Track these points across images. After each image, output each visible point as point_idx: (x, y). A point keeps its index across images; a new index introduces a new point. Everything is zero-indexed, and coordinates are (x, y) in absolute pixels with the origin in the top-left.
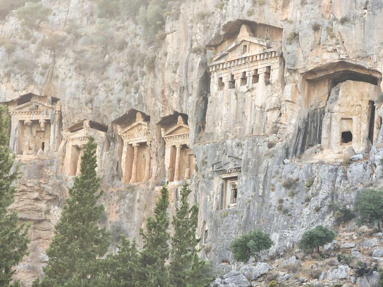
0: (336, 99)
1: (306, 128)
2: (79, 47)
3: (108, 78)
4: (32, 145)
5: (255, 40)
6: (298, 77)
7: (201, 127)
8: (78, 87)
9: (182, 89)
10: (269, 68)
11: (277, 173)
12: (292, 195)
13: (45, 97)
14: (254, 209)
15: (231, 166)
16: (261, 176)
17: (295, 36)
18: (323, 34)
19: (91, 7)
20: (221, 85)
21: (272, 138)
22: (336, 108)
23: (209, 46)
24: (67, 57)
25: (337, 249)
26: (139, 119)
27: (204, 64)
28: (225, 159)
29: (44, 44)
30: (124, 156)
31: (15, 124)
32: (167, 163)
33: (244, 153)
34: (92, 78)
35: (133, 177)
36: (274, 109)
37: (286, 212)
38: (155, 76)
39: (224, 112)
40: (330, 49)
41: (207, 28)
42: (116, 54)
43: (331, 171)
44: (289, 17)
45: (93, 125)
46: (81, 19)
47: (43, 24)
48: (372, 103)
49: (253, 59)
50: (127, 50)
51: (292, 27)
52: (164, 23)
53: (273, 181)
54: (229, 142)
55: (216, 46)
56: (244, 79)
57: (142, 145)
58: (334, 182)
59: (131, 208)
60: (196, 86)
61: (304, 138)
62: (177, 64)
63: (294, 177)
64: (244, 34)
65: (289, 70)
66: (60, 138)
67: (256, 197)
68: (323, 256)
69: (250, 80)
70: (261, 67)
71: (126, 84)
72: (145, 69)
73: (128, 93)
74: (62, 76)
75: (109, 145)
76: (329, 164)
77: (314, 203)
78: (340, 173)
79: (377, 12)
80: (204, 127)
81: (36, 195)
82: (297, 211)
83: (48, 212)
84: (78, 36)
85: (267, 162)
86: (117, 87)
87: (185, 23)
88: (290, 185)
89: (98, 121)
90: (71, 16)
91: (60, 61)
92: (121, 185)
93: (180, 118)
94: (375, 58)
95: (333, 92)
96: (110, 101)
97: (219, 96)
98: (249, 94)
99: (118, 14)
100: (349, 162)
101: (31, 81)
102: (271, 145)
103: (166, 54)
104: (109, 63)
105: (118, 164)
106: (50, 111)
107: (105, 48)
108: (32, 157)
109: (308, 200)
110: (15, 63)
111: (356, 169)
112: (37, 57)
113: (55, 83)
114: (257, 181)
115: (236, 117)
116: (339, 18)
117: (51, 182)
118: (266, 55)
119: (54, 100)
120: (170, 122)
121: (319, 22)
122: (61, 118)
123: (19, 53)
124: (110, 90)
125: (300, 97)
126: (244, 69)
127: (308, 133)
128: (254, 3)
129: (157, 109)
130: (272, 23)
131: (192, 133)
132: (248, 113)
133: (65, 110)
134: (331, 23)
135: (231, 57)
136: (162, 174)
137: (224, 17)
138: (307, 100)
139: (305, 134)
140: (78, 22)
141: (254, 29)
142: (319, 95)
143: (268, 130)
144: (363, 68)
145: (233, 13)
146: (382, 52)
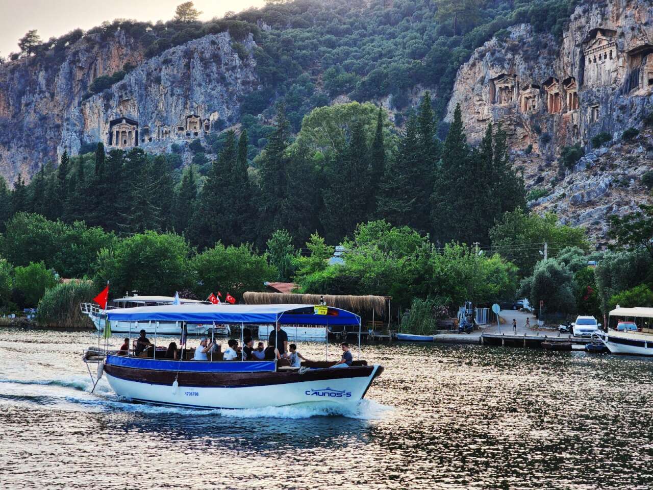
0: (646, 63)
1: (631, 79)
2: (525, 49)
3: (539, 63)
4: (506, 99)
5: (604, 38)
6: (625, 54)
7: (581, 82)
8: (525, 68)
9: (572, 65)
10: (611, 51)
11: (616, 103)
12: (624, 113)
13: (511, 74)
14: (606, 121)
15: (595, 101)
16: (609, 105)
17: (622, 35)
18: (636, 32)
19: (531, 28)
20: (590, 61)
21: (614, 85)
22: (645, 68)
23: (583, 43)
24: (519, 54)
25: (642, 138)
26: (555, 82)
27: (581, 52)
28: (593, 98)
29: (508, 49)
30: (549, 100)
31: (497, 89)
32: (568, 103)
33: (601, 94)
34: (532, 63)
35: (553, 110)
36: (615, 71)
37: (621, 121)
38: (560, 60)
39: (592, 75)
40: (640, 39)
41: (582, 34)
42: (543, 50)
43: (642, 99)
44: (620, 24)
45: (534, 86)
47: (508, 39)
49: (603, 48)
50: (547, 48)
52: (562, 33)
53: (614, 107)
54: (594, 89)
55: (587, 43)
56: (600, 58)
57: (557, 94)
58: (643, 105)
59: (552, 125)
60: (578, 63)
61: (630, 84)
62: (569, 53)
63: (624, 104)
64: (599, 36)
65: (620, 51)
66: (519, 94)
67: (607, 116)
68: (634, 142)
69: (603, 57)
70: (608, 51)
71: (547, 65)
72: (555, 57)
73: (548, 69)
74: (517, 64)
75: (541, 96)
76: (641, 96)
77: (633, 117)
78: (646, 100)
80: (583, 83)
81: (509, 122)
82: (626, 121)
83: (515, 130)
84: (524, 43)
85: (612, 98)
86: (543, 67)
87: (572, 32)
88: (623, 108)
89: (536, 84)
90: (521, 34)
91: (517, 57)
92: (547, 114)
93: (572, 79)
95: (644, 60)
96: (540, 74)
97: (589, 67)
98: (603, 65)
99: (545, 30)
100: (650, 94)
101: (503, 67)
102: (613, 89)
103: (564, 48)
104: (539, 56)
105: (547, 104)
106: (513, 82)
107: (538, 48)
108: (506, 104)
109: (631, 115)
110: (495, 59)
112: (506, 55)
113: (514, 67)
114: (607, 108)
115: (598, 76)
116: (644, 22)
117: (515, 116)
118: (610, 45)
119: (515, 76)
120: (568, 82)
121: (634, 26)
122: (518, 85)
123: (497, 55)
124: (540, 68)
125: (627, 64)
126: (600, 52)
127: (632, 82)
128: (602, 20)
129: (561, 75)
130: (611, 28)
131: (577, 87)
132: (602, 74)
133: (520, 80)
134: (640, 26)
135: (594, 47)
136: (566, 108)
137: (589, 28)
138: (631, 65)
139: (631, 82)
140: (525, 36)
141: (604, 32)
142: (637, 63)
143: (612, 82)
145: (593, 26)
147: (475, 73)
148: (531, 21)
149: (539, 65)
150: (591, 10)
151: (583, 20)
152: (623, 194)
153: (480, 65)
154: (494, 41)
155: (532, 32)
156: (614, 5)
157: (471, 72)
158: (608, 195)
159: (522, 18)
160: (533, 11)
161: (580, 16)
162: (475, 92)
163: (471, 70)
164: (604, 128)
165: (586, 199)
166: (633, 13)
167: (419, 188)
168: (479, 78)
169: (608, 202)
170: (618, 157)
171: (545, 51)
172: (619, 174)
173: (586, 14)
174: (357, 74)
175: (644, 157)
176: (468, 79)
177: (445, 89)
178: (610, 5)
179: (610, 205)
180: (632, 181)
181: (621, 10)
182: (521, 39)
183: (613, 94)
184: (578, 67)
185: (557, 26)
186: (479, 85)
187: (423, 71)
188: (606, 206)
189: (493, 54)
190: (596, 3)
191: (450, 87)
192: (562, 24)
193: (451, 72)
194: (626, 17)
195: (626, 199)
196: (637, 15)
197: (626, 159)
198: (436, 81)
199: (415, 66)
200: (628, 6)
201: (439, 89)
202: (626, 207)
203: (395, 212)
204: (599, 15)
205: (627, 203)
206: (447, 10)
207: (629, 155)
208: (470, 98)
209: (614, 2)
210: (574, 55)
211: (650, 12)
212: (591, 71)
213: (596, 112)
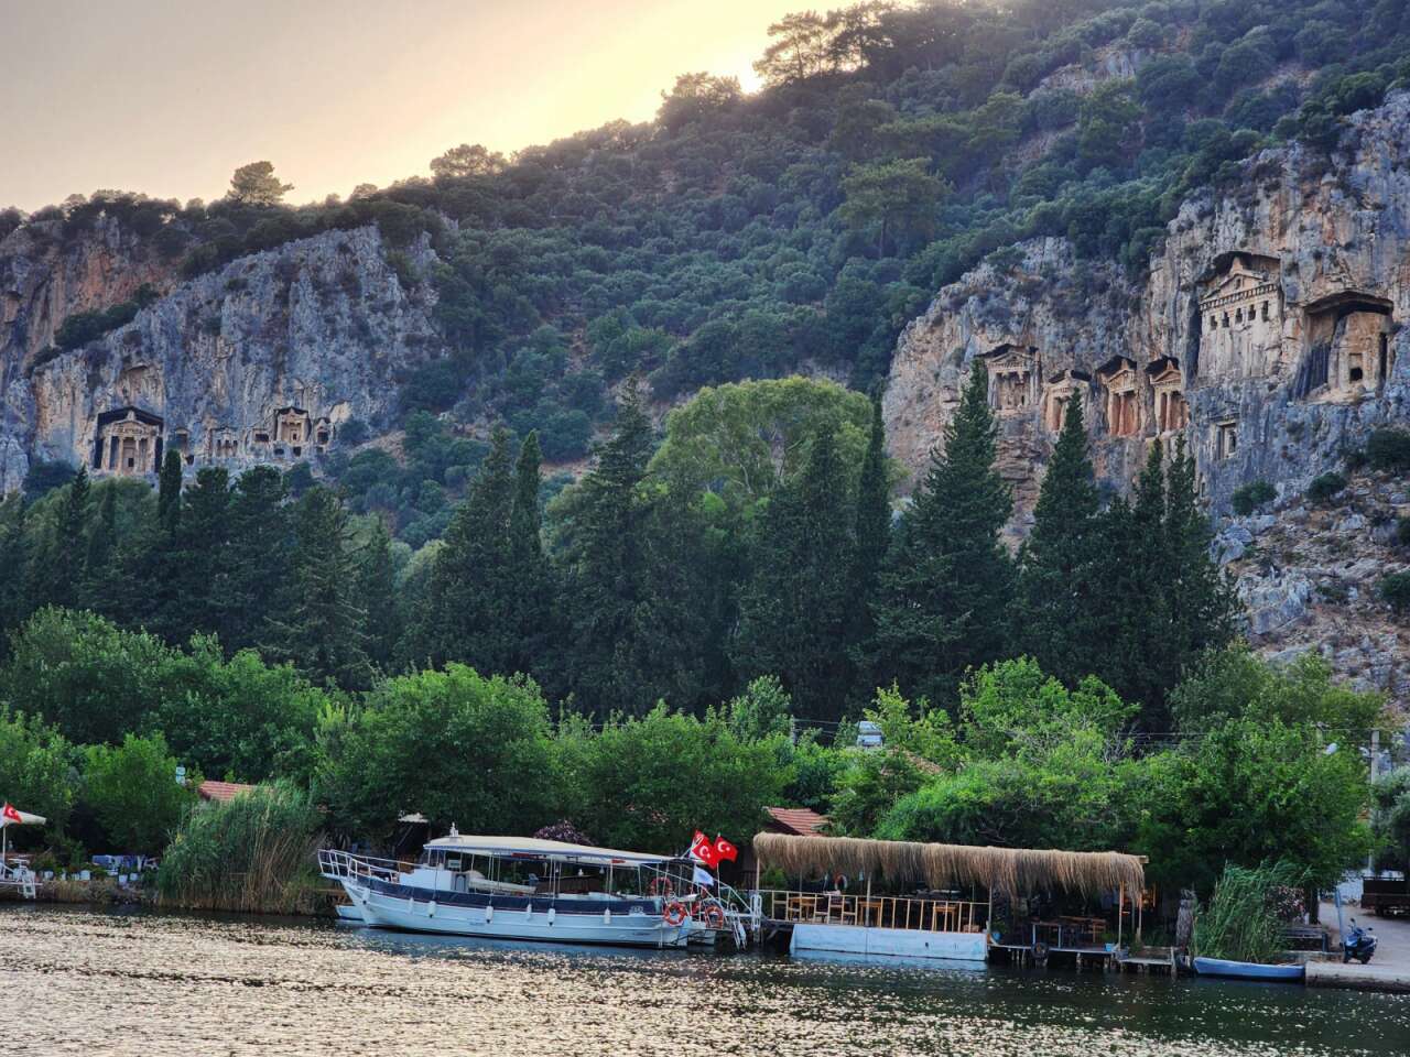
0: (1343, 333)
1: (1310, 367)
2: (1056, 292)
3: (1089, 323)
4: (1011, 400)
5: (1250, 273)
6: (1299, 311)
7: (1193, 370)
8: (1057, 334)
9: (1172, 331)
10: (1266, 303)
11: (1280, 417)
12: (1297, 441)
13: (1023, 347)
14: (1256, 457)
15: (1228, 412)
16: (1263, 421)
17: (1294, 268)
18: (1326, 261)
19: (1068, 248)
20: (1214, 324)
21: (1273, 379)
22: (1344, 343)
23: (1199, 283)
24: (1044, 303)
25: (1350, 496)
26: (1125, 367)
27: (1193, 303)
28: (1221, 404)
29: (1019, 291)
30: (1110, 406)
31: (992, 377)
32: (1158, 413)
33: (1242, 398)
34: (1073, 324)
35: (1121, 429)
36: (1274, 347)
37: (1291, 459)
38: (1141, 319)
39: (1219, 353)
40: (1334, 278)
41: (1196, 263)
42: (1097, 297)
43: (1340, 412)
44: (1287, 245)
45: (1075, 375)
46: (1058, 262)
47: (1017, 270)
48: (1383, 335)
49: (1248, 295)
50: (1109, 292)
52: (1148, 261)
53: (1276, 426)
54: (1225, 386)
55: (1208, 282)
56: (1239, 317)
57: (1129, 394)
58: (1344, 424)
59: (1120, 463)
60: (1186, 326)
61: (1309, 378)
62: (1164, 305)
63: (1298, 420)
64: (1237, 268)
65: (1289, 304)
66: (1041, 390)
67: (1257, 444)
68: (1334, 506)
69: (1245, 317)
70: (1258, 302)
71: (1109, 329)
72: (1129, 311)
73: (1112, 338)
74: (1039, 324)
75: (1094, 396)
76: (1337, 404)
77: (1322, 449)
78: (1351, 415)
79: (1386, 235)
80: (1196, 371)
81: (1018, 452)
82: (1304, 457)
83: (1031, 470)
84: (1055, 280)
85: (1268, 406)
86: (1099, 332)
87: (1170, 258)
88: (1296, 430)
89: (1081, 370)
90: (1047, 258)
91: (1038, 308)
92: (1109, 438)
93: (1170, 363)
94: (1385, 285)
95: (1339, 325)
96: (1092, 348)
97: (1212, 337)
98: (1245, 333)
99: (1098, 253)
100: (1359, 402)
101: (1007, 330)
102: (1272, 387)
103: (1152, 294)
104: (1089, 308)
105: (1104, 415)
106: (1028, 362)
107: (1085, 291)
108: (1012, 412)
109: (1315, 445)
110: (990, 312)
111: (1369, 408)
112: (1013, 304)
113: (1032, 331)
114: (1257, 427)
115: (1232, 358)
116: (1343, 243)
117: (1033, 438)
118: (1264, 289)
119: (1033, 350)
120: (1157, 368)
121: (1320, 249)
122: (1040, 369)
123: (993, 301)
124: (1092, 336)
125: (1302, 333)
126: (1238, 305)
127: (1315, 372)
128: (1247, 232)
129: (1145, 354)
130: (1267, 253)
131: (1184, 379)
132: (1244, 353)
133: (1045, 360)
134: (1334, 250)
135: (1223, 293)
136: (1153, 424)
137: (1214, 250)
138: (1311, 336)
139: (1310, 373)
140: (1055, 264)
141: (1248, 260)
142: (1323, 331)
143: (1268, 371)
144: (1371, 297)
145: (1224, 244)
146: (1394, 278)
147: (942, 341)
148: (1069, 231)
149: (1089, 328)
150: (1221, 210)
151: (1198, 234)
152: (1340, 620)
153: (954, 323)
154: (984, 271)
155: (1069, 255)
156: (1276, 202)
157: (933, 338)
158: (1309, 622)
159: (1049, 225)
160: (1072, 211)
161: (1191, 225)
162: (942, 383)
163: (932, 332)
164: (1249, 472)
165: (1258, 628)
166: (1319, 221)
168: (950, 352)
169: (1311, 637)
170: (1302, 538)
171: (1104, 301)
172: (1321, 576)
173: (1207, 221)
174: (667, 330)
175: (1367, 539)
176: (924, 351)
177: (870, 372)
178: (1265, 201)
179: (1315, 643)
180: (1353, 592)
181: (1291, 213)
182: (1049, 272)
183: (1272, 398)
184: (1185, 335)
185: (1134, 247)
186: (951, 367)
187: (821, 329)
188: (1308, 646)
189: (983, 300)
190: (1232, 196)
191: (883, 367)
192: (1147, 240)
193: (887, 336)
194: (1302, 229)
195: (1350, 633)
196: (1327, 227)
197: (1321, 542)
198: (851, 355)
199: (802, 319)
200: (1305, 205)
201: (856, 371)
202: (1353, 650)
204: (1239, 224)
205: (1353, 642)
206: (867, 202)
207: (1327, 534)
208: (930, 395)
209: (1275, 195)
210: (1177, 309)
211: (1358, 220)
212: (1217, 346)
213: (1227, 438)
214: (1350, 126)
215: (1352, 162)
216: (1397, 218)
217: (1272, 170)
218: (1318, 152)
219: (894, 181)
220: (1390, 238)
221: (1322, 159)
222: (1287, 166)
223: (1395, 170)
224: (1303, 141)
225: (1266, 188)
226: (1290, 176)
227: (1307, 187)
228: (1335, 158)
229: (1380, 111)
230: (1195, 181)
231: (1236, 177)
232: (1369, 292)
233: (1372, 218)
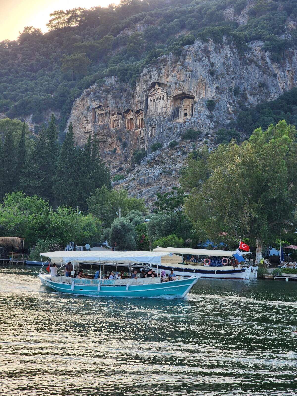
0: (183, 104)
1: (174, 112)
2: (114, 91)
3: (122, 100)
4: (102, 120)
5: (160, 88)
6: (171, 98)
7: (146, 113)
8: (113, 103)
9: (141, 102)
10: (163, 95)
11: (166, 126)
12: (170, 132)
13: (105, 106)
14: (160, 136)
15: (154, 124)
16: (162, 127)
17: (170, 86)
18: (178, 85)
19: (118, 79)
20: (151, 101)
21: (165, 116)
22: (183, 106)
23: (148, 90)
24: (110, 94)
25: (180, 147)
26: (131, 112)
27: (146, 95)
28: (152, 122)
29: (104, 91)
30: (127, 122)
31: (97, 114)
32: (138, 124)
33: (157, 120)
34: (118, 100)
35: (129, 128)
36: (165, 107)
37: (168, 137)
38: (134, 99)
39: (152, 109)
40: (180, 89)
41: (147, 85)
42: (124, 93)
43: (180, 125)
44: (169, 81)
45: (118, 114)
46: (115, 83)
47: (104, 85)
48: (192, 105)
49: (159, 93)
51: (169, 84)
52: (136, 84)
53: (165, 128)
54: (153, 117)
55: (150, 90)
56: (157, 99)
57: (132, 119)
58: (181, 128)
59: (128, 137)
60: (144, 101)
62: (139, 95)
63: (170, 127)
64: (157, 86)
65: (169, 96)
66: (109, 118)
67: (160, 133)
68: (175, 149)
69: (159, 99)
70: (161, 95)
71: (127, 101)
72: (131, 97)
73: (127, 104)
74: (109, 100)
75: (123, 119)
76: (180, 123)
77: (175, 134)
78: (183, 125)
79: (193, 78)
81: (103, 134)
82: (171, 136)
83: (107, 139)
84: (113, 88)
85: (163, 123)
86: (124, 102)
87: (141, 83)
88: (169, 129)
89: (119, 112)
90: (112, 82)
91: (109, 96)
92: (126, 130)
93: (141, 111)
94: (192, 92)
95: (182, 102)
96: (122, 107)
97: (151, 104)
98: (158, 103)
99: (125, 81)
100: (185, 122)
101: (101, 102)
102: (164, 118)
103: (136, 93)
104: (121, 96)
105: (125, 124)
106: (106, 110)
107: (121, 91)
109: (174, 133)
110: (96, 97)
111: (187, 124)
112: (102, 95)
113: (107, 102)
114: (160, 129)
115: (155, 110)
116: (182, 80)
117: (107, 130)
118: (163, 92)
119: (108, 107)
120: (138, 112)
121: (177, 82)
122: (109, 112)
123: (97, 94)
124: (122, 103)
125: (172, 104)
126: (157, 96)
127: (175, 114)
128: (159, 77)
129: (135, 108)
130: (164, 82)
131: (144, 115)
132: (158, 109)
133: (110, 110)
134: (180, 82)
135: (154, 93)
136: (137, 127)
137: (151, 81)
138: (175, 105)
140: (114, 84)
141: (159, 84)
142: (178, 103)
143: (163, 114)
144: (189, 95)
145: (153, 80)
146: (195, 90)
147: (84, 104)
148: (118, 75)
149: (122, 101)
150: (153, 71)
151: (148, 77)
152: (168, 179)
153: (87, 99)
154: (95, 85)
155: (118, 82)
156: (166, 69)
157: (82, 103)
158: (159, 180)
159: (112, 73)
160: (119, 70)
161: (146, 74)
162: (84, 115)
163: (81, 102)
164: (158, 139)
165: (146, 182)
166: (176, 74)
167: (46, 173)
168: (86, 107)
169: (160, 184)
170: (166, 158)
171: (126, 93)
172: (166, 168)
173: (150, 74)
174: (11, 100)
175: (181, 158)
176: (79, 107)
177: (65, 113)
178: (163, 69)
179: (160, 186)
180: (174, 172)
181: (170, 72)
182: (111, 86)
183: (164, 121)
184: (144, 104)
185: (133, 79)
186: (86, 111)
187: (53, 101)
188: (158, 186)
189: (95, 93)
190: (155, 67)
191: (69, 111)
193: (70, 103)
194: (172, 76)
195: (170, 183)
196: (178, 76)
197: (170, 159)
198: (61, 108)
199: (48, 98)
200: (173, 70)
201: (62, 112)
202: (170, 187)
203: (30, 186)
204: (157, 75)
205: (170, 185)
206: (68, 65)
207: (172, 157)
208: (81, 119)
209: (166, 67)
210: (142, 97)
211: (186, 74)
212: (152, 106)
213: (154, 131)
214: (184, 49)
215: (185, 59)
216: (196, 74)
217: (165, 60)
218: (176, 56)
219: (76, 60)
220: (194, 79)
221: (178, 58)
222: (169, 60)
223: (195, 61)
224: (173, 53)
225: (164, 65)
226: (169, 62)
227: (174, 65)
228: (181, 58)
229: (192, 45)
230: (147, 63)
231: (156, 62)
232: (189, 93)
233: (189, 74)
